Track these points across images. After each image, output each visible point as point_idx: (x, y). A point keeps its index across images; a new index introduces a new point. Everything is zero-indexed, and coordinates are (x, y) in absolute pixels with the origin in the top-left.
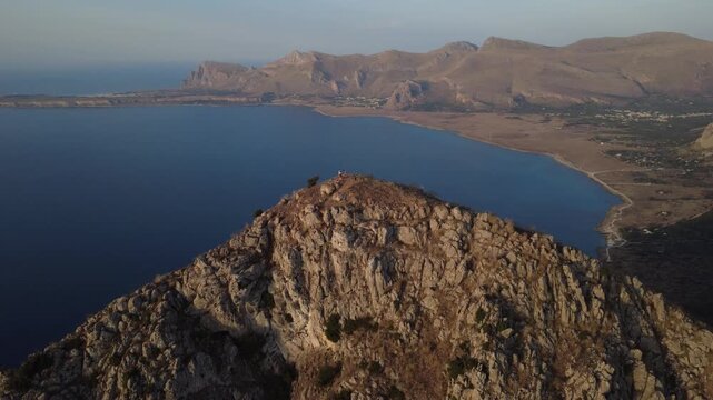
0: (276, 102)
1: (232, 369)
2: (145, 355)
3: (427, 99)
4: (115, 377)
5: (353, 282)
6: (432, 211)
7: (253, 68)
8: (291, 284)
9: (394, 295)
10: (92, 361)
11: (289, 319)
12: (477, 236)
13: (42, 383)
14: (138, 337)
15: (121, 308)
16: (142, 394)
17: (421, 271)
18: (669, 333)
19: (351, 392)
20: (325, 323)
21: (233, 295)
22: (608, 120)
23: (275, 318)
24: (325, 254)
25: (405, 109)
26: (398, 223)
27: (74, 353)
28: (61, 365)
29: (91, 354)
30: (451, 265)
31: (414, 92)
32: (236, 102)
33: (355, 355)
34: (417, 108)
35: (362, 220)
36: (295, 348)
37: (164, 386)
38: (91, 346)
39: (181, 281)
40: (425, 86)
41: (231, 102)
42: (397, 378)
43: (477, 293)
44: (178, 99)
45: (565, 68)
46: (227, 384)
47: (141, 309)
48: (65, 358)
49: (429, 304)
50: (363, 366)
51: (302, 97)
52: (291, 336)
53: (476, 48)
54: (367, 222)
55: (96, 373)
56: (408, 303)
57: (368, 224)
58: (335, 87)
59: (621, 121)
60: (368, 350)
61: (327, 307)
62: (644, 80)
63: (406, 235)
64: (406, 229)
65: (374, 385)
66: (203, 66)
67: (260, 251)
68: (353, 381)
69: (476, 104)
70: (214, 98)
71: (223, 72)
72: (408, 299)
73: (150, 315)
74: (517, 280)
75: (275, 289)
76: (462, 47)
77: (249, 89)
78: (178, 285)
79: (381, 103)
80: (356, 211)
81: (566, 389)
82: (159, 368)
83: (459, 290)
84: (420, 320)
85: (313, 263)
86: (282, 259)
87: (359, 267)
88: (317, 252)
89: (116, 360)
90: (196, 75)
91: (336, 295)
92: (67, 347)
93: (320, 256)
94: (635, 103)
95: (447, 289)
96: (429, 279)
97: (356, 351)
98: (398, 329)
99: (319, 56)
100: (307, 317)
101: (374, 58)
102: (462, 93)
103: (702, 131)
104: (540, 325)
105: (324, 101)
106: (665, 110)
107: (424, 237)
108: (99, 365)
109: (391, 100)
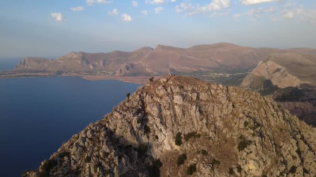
0: (64, 75)
1: (137, 162)
2: (102, 156)
3: (134, 71)
4: (90, 167)
5: (186, 117)
6: (210, 87)
7: (52, 60)
8: (158, 120)
9: (205, 121)
10: (75, 162)
11: (157, 137)
12: (232, 95)
13: (55, 174)
14: (96, 148)
15: (84, 136)
16: (104, 174)
17: (213, 110)
18: (303, 130)
19: (195, 165)
20: (174, 138)
21: (135, 127)
22: (208, 77)
23: (151, 138)
24: (171, 106)
25: (124, 76)
26: (199, 91)
27: (66, 158)
28: (61, 165)
29: (74, 159)
30: (225, 106)
31: (128, 68)
32: (44, 76)
33: (192, 148)
34: (130, 75)
35: (184, 91)
36: (159, 152)
37: (113, 170)
38: (74, 154)
39: (108, 122)
40: (132, 66)
41: (41, 76)
42: (214, 155)
43: (241, 115)
44: (13, 75)
45: (189, 57)
46: (136, 169)
47: (94, 136)
48: (62, 162)
49: (219, 124)
50: (198, 152)
51: (76, 72)
52: (158, 146)
53: (153, 49)
54: (187, 91)
55: (78, 168)
56: (211, 124)
57: (187, 93)
58: (92, 67)
59: (213, 77)
60: (199, 145)
61: (175, 130)
62: (219, 61)
63: (203, 96)
64: (203, 94)
65: (206, 160)
66: (26, 59)
67: (140, 108)
68: (195, 159)
69: (154, 72)
70: (32, 74)
71: (37, 61)
72: (211, 122)
73: (99, 138)
74: (254, 110)
75: (150, 124)
76: (147, 49)
77: (50, 69)
78: (107, 124)
79: (114, 74)
80: (181, 87)
81: (282, 151)
82: (110, 162)
83: (231, 116)
84: (217, 130)
85: (167, 110)
86: (152, 110)
87: (188, 110)
88: (168, 105)
89: (88, 160)
90: (22, 64)
91: (178, 124)
92: (62, 156)
93: (170, 107)
94: (217, 70)
95: (225, 117)
96: (217, 114)
97: (193, 147)
98: (209, 135)
99: (83, 54)
100: (165, 136)
101: (109, 54)
102: (148, 68)
103: (242, 80)
104: (266, 127)
105: (87, 74)
106: (228, 72)
107: (211, 97)
108: (79, 163)
109: (118, 72)
